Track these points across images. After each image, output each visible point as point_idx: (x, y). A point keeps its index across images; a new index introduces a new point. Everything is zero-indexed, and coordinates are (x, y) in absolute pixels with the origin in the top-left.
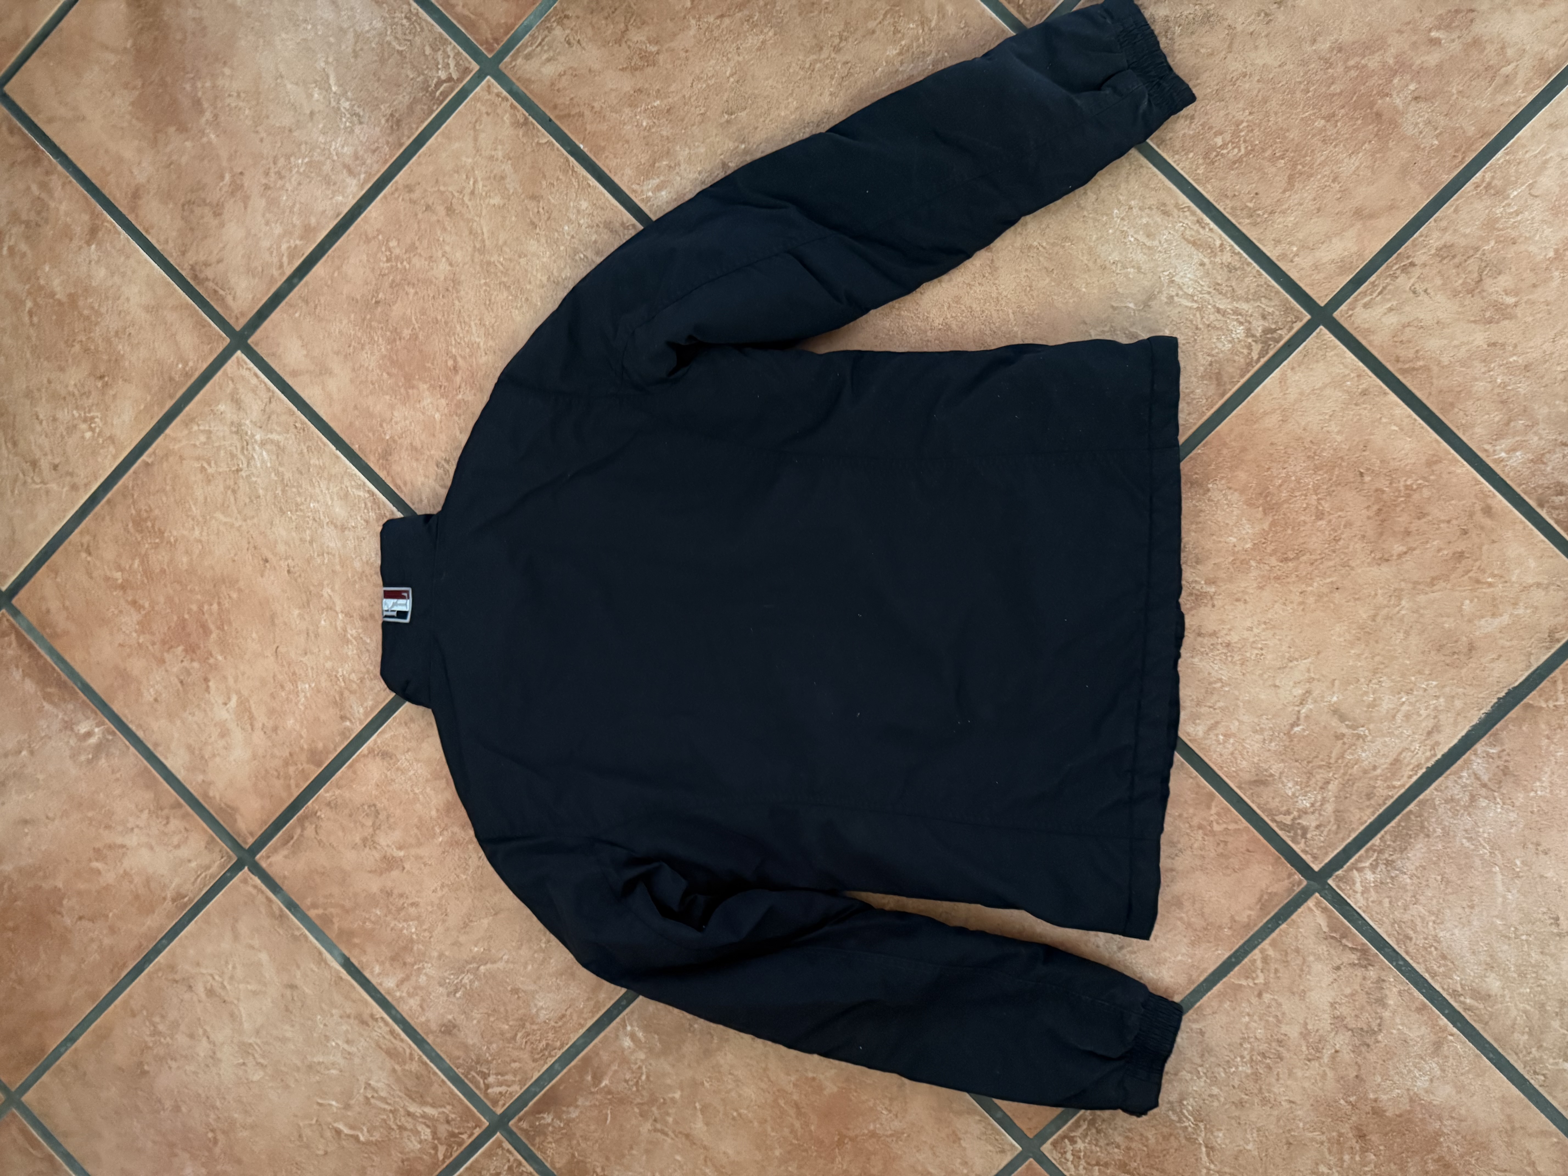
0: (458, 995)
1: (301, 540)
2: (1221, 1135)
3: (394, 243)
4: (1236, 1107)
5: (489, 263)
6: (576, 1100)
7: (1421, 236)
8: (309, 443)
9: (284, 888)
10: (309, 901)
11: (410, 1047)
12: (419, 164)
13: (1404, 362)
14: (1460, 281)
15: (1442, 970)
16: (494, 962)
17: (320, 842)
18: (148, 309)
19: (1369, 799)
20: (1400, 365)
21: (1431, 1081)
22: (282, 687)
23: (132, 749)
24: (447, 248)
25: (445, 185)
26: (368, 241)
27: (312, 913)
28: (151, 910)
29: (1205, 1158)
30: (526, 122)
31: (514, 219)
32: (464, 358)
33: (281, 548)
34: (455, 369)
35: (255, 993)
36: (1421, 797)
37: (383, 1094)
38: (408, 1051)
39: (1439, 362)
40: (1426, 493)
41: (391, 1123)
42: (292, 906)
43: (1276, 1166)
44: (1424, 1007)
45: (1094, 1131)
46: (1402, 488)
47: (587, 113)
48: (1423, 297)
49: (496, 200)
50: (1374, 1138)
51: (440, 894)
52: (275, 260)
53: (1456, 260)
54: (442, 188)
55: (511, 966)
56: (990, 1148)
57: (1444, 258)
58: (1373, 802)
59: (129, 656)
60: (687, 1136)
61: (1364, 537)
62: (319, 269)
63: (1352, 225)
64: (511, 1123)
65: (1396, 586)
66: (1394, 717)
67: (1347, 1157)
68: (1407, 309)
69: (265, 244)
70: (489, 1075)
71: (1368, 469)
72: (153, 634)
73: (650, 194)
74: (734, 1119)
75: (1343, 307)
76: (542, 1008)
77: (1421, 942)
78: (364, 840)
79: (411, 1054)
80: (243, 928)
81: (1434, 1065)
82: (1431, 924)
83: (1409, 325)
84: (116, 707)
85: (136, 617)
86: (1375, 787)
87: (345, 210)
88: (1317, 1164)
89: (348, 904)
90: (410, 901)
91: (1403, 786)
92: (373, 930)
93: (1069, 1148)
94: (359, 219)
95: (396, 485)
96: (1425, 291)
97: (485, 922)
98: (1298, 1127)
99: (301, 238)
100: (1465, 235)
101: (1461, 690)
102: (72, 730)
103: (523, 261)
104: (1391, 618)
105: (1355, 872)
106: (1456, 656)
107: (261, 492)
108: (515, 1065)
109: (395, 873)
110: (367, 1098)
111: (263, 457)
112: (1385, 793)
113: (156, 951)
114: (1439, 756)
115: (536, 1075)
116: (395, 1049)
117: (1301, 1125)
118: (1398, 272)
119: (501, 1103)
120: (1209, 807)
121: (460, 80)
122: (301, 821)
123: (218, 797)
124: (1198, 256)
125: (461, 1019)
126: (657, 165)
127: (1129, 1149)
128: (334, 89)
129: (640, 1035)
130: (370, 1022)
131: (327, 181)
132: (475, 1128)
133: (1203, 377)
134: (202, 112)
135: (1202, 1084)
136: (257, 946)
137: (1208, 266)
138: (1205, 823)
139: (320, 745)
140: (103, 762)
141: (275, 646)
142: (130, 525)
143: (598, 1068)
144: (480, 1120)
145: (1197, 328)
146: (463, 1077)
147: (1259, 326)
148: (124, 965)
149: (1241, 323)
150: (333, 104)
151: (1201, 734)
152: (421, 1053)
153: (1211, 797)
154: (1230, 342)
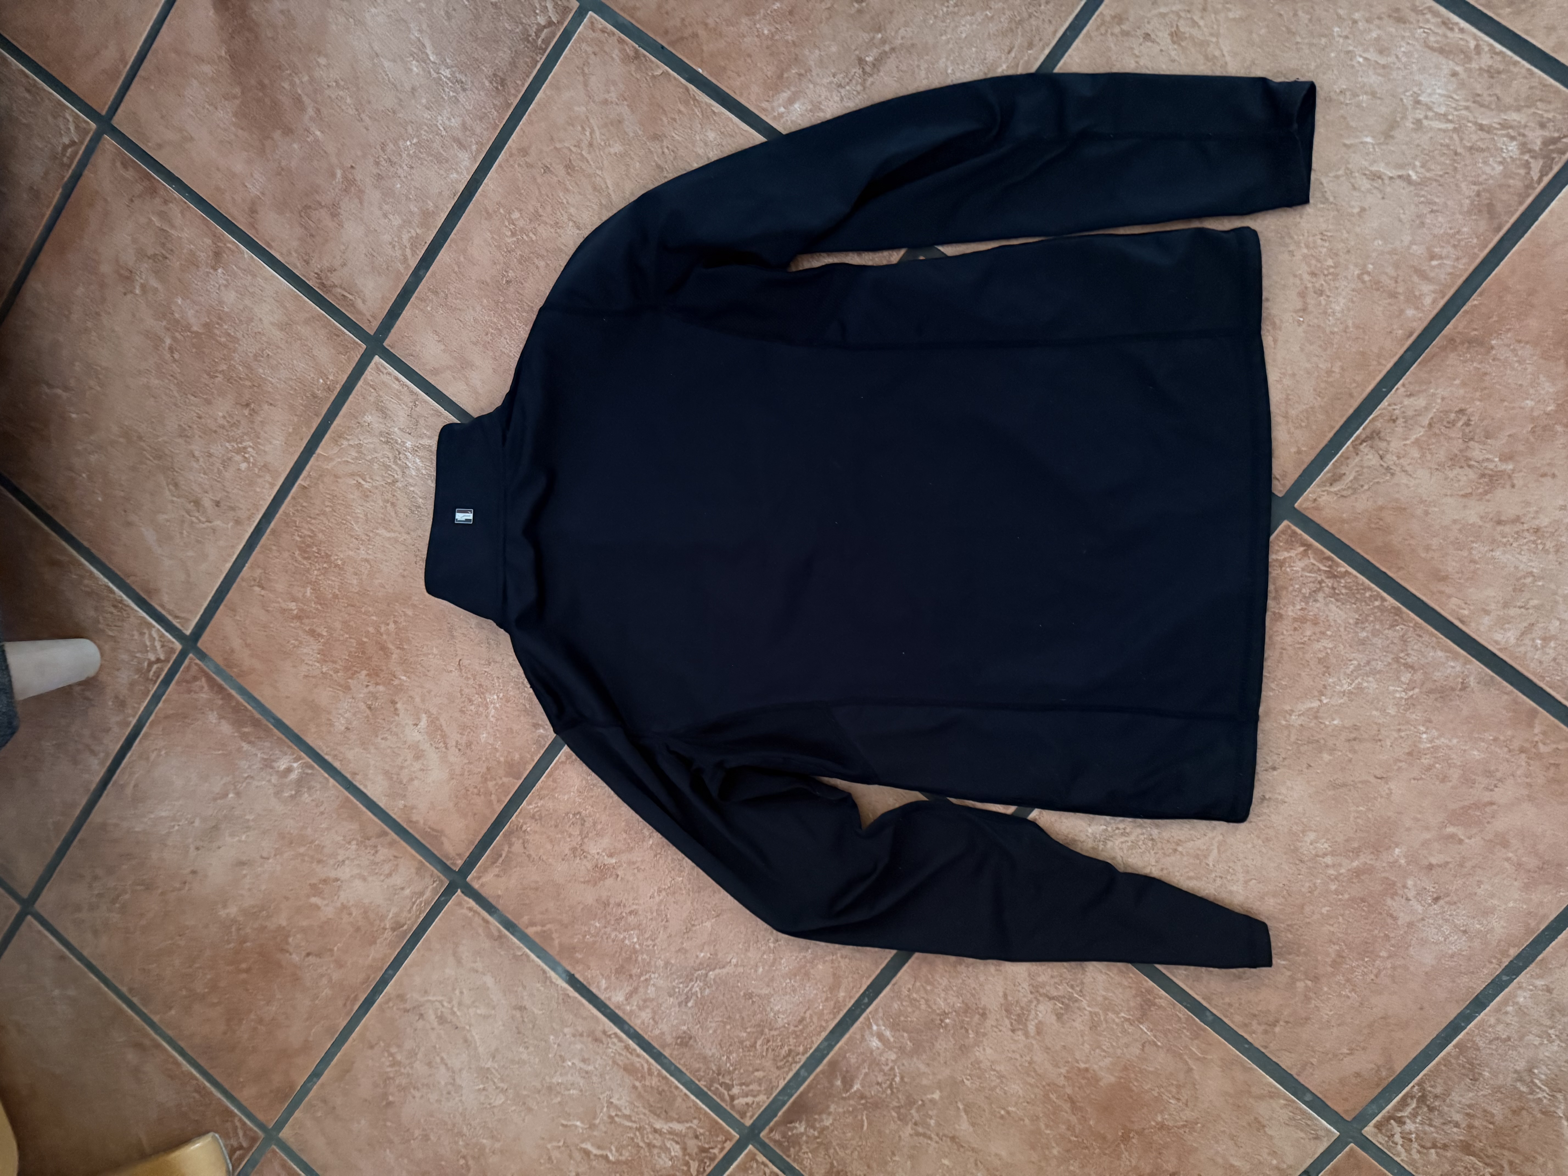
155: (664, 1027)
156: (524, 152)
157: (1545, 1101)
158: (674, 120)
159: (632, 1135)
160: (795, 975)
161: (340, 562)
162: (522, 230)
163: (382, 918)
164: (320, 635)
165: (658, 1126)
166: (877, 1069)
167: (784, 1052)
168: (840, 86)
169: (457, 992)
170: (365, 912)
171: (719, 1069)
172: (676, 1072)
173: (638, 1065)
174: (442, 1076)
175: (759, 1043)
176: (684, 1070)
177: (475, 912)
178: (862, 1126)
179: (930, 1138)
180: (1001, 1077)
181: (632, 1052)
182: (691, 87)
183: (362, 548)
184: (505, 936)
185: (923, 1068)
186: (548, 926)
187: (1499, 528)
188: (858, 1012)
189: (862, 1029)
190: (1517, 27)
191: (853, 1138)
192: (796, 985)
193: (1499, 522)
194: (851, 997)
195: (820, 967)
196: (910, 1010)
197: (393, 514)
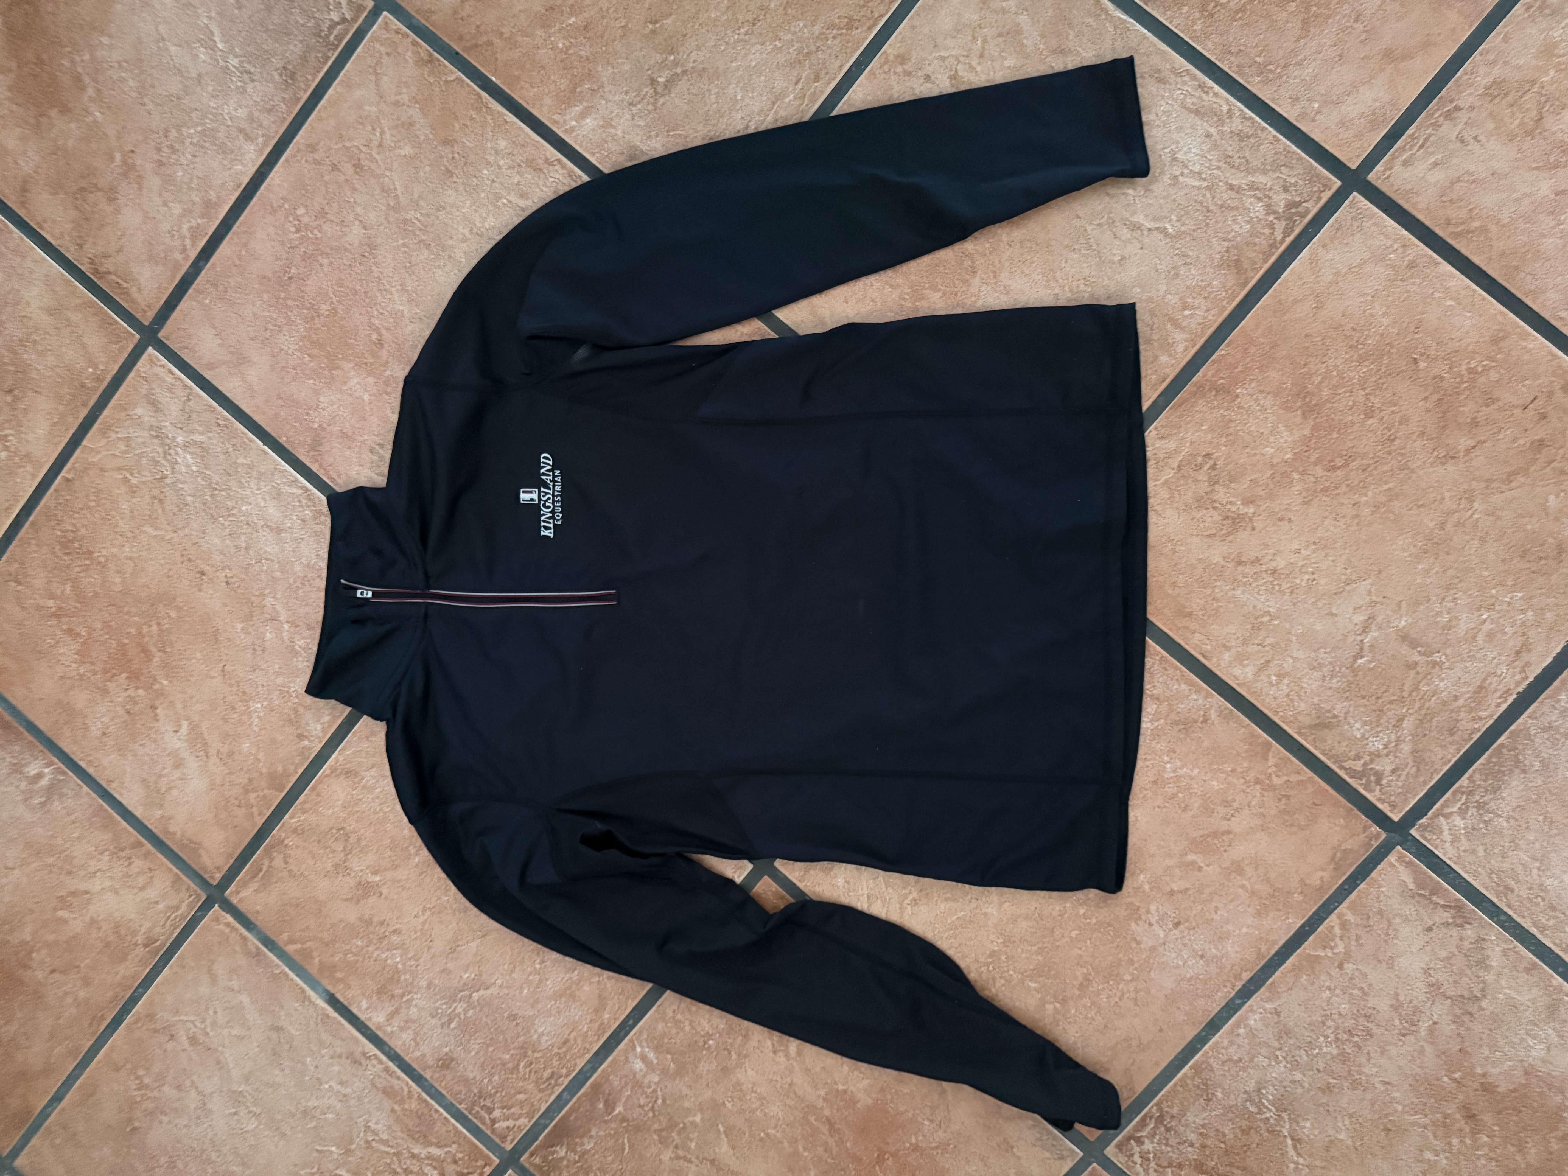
0: (453, 1025)
1: (236, 547)
2: (1308, 1125)
3: (301, 211)
4: (1324, 1092)
5: (405, 221)
6: (590, 1131)
7: (1466, 74)
8: (234, 441)
9: (258, 923)
10: (285, 936)
11: (407, 1084)
12: (320, 119)
13: (1457, 225)
14: (1517, 122)
15: (1551, 923)
16: (487, 988)
17: (290, 871)
18: (51, 311)
19: (1452, 735)
20: (1451, 229)
21: (1548, 1049)
22: (233, 708)
23: (85, 789)
24: (359, 210)
25: (350, 140)
26: (274, 211)
27: (290, 949)
28: (124, 959)
29: (1292, 1152)
30: (431, 60)
31: (428, 169)
32: (388, 329)
33: (217, 558)
34: (380, 343)
35: (240, 1038)
36: (1513, 727)
37: (385, 1137)
38: (406, 1089)
39: (1499, 221)
40: (1493, 376)
41: (395, 1166)
42: (269, 943)
43: (1374, 1155)
44: (1534, 966)
45: (1163, 1129)
46: (1464, 372)
47: (497, 41)
48: (1473, 146)
49: (407, 150)
50: (1487, 1118)
51: (422, 919)
52: (177, 243)
53: (1510, 99)
54: (347, 144)
55: (506, 991)
56: (1047, 1155)
57: (1496, 97)
58: (1456, 738)
59: (72, 687)
60: (712, 1162)
61: (1423, 433)
62: (225, 249)
63: (1382, 70)
64: (522, 1159)
65: (1465, 486)
66: (1474, 638)
67: (1455, 1141)
68: (1455, 161)
69: (166, 226)
70: (494, 1109)
71: (1422, 355)
72: (92, 663)
73: (574, 123)
74: (761, 1140)
75: (1379, 168)
76: (543, 1034)
77: (1524, 893)
78: (336, 866)
79: (409, 1092)
80: (220, 968)
81: (1550, 1031)
82: (1535, 871)
83: (1459, 180)
84: (65, 745)
85: (75, 647)
86: (1457, 721)
87: (246, 180)
88: (1422, 1151)
89: (326, 936)
90: (391, 929)
91: (1491, 716)
92: (357, 961)
93: (1137, 1149)
94: (262, 188)
95: (330, 478)
96: (1475, 138)
97: (473, 945)
98: (1396, 1111)
99: (203, 216)
100: (1518, 67)
101: (1551, 601)
102: (21, 773)
103: (442, 214)
104: (1463, 525)
105: (1442, 819)
106: (1543, 562)
107: (189, 499)
108: (521, 1097)
109: (372, 900)
110: (367, 1142)
111: (186, 460)
112: (1470, 726)
113: (133, 1000)
114: (1531, 679)
115: (544, 1107)
116: (392, 1087)
117: (1400, 1108)
118: (1441, 119)
119: (509, 1138)
120: (1266, 759)
121: (354, 20)
122: (268, 851)
123: (179, 833)
124: (1203, 127)
125: (458, 1052)
126: (578, 90)
127: (1204, 1146)
128: (220, 46)
129: (651, 1055)
130: (363, 1061)
131: (223, 150)
132: (485, 1165)
133: (1219, 266)
134: (83, 89)
135: (1282, 1069)
136: (236, 988)
137: (1216, 136)
138: (1262, 777)
139: (280, 769)
140: (57, 805)
141: (221, 665)
142: (58, 548)
143: (609, 1094)
144: (489, 1158)
145: (1208, 211)
146: (466, 1113)
147: (1280, 200)
148: (102, 1018)
149: (1259, 199)
150: (222, 63)
151: (1250, 676)
152: (419, 1090)
153: (1268, 746)
154: (1248, 222)
155: (425, 1048)
156: (312, 148)
157: (1272, 1121)
158: (466, 126)
159: (388, 1161)
160: (561, 996)
161: (102, 559)
162: (307, 227)
163: (134, 933)
164: (79, 634)
165: (416, 1151)
166: (640, 1091)
167: (546, 1074)
168: (631, 104)
169: (211, 1012)
170: (116, 927)
171: (480, 1092)
172: (437, 1096)
173: (397, 1087)
174: (192, 1100)
175: (522, 1064)
176: (444, 1092)
177: (233, 928)
178: (624, 1149)
179: (690, 1161)
180: (761, 1098)
181: (392, 1074)
182: (484, 94)
183: (127, 545)
184: (265, 954)
185: (685, 1091)
186: (309, 944)
187: (1240, 568)
188: (622, 1033)
189: (626, 1052)
190: (1264, 94)
191: (613, 1162)
192: (562, 1006)
193: (1240, 563)
194: (615, 1019)
195: (586, 988)
196: (674, 1031)
197: (160, 511)
